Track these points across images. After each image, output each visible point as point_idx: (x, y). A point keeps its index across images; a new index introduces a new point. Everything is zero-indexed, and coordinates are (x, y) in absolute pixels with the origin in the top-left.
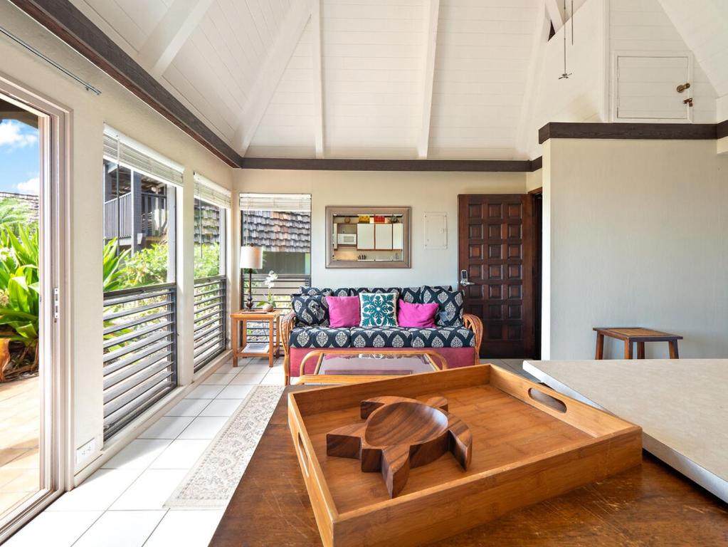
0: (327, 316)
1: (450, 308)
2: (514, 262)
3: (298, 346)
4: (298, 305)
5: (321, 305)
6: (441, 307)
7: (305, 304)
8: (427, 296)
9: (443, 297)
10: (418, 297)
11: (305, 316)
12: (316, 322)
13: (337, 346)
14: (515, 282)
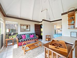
0: (22, 38)
1: (35, 35)
2: (39, 30)
3: (20, 42)
4: (18, 37)
5: (21, 36)
6: (34, 35)
7: (19, 37)
8: (33, 34)
9: (34, 34)
10: (32, 34)
11: (19, 38)
12: (21, 39)
13: (25, 41)
14: (39, 32)
